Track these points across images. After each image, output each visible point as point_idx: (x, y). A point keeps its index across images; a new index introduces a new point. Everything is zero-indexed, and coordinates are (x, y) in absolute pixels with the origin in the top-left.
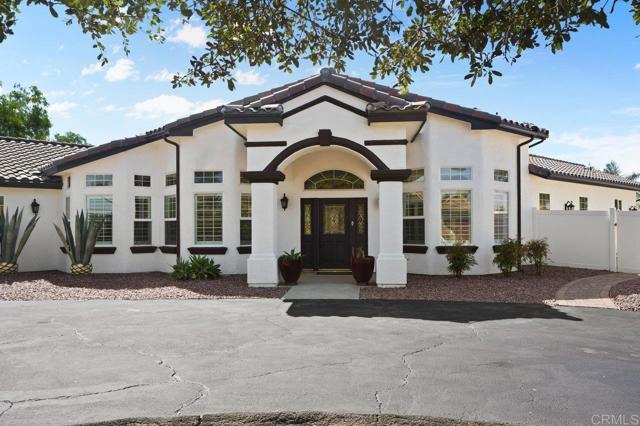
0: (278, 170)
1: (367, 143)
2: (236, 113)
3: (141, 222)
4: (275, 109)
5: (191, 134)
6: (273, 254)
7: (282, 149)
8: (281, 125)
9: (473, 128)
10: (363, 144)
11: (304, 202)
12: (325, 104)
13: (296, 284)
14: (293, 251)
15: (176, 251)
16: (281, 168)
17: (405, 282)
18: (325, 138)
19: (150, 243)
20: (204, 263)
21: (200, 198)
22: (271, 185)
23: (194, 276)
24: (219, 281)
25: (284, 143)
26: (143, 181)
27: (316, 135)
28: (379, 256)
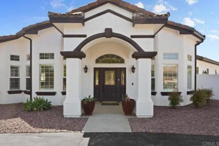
0: (81, 51)
1: (132, 37)
2: (56, 16)
3: (14, 79)
4: (80, 14)
5: (37, 33)
6: (78, 99)
7: (84, 39)
8: (84, 25)
9: (180, 34)
10: (130, 37)
11: (95, 69)
12: (109, 14)
13: (91, 115)
14: (90, 96)
15: (30, 93)
16: (83, 50)
17: (153, 115)
18: (109, 33)
19: (19, 88)
20: (41, 101)
21: (42, 67)
22: (78, 60)
23: (35, 109)
24: (49, 112)
25: (85, 36)
26: (14, 58)
27: (103, 31)
28: (138, 100)
